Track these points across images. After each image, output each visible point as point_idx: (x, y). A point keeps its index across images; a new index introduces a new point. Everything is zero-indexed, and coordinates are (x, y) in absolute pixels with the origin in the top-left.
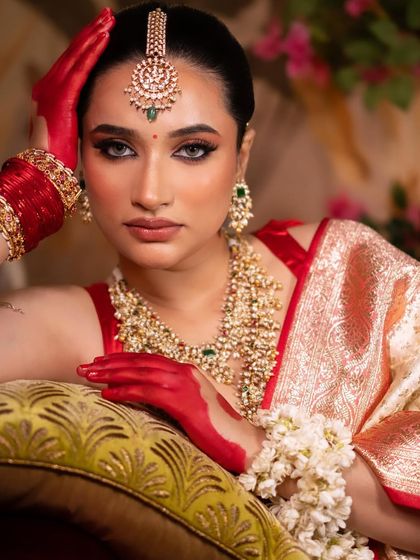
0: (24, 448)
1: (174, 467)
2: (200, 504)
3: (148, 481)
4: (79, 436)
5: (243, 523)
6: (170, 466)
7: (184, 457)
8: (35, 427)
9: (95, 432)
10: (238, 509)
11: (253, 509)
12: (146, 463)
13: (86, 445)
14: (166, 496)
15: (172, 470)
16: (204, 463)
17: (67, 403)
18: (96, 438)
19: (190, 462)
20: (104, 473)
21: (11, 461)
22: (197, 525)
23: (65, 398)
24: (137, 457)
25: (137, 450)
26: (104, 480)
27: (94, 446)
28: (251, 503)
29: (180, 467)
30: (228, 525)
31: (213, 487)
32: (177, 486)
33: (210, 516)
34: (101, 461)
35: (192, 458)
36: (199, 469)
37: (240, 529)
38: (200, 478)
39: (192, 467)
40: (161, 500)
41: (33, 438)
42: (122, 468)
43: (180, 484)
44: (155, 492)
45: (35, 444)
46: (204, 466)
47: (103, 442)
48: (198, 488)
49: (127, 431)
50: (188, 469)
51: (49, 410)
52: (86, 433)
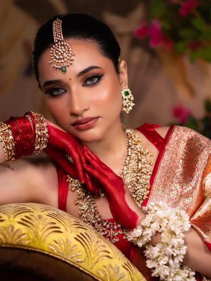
0: (10, 239)
1: (86, 247)
2: (99, 266)
3: (72, 254)
4: (37, 232)
5: (121, 274)
6: (84, 246)
7: (91, 241)
8: (16, 228)
9: (46, 230)
10: (118, 267)
11: (126, 267)
12: (72, 245)
13: (42, 237)
14: (82, 262)
15: (85, 248)
16: (101, 244)
17: (32, 216)
18: (46, 233)
19: (94, 243)
20: (50, 251)
21: (4, 246)
22: (98, 276)
23: (31, 213)
24: (67, 242)
25: (67, 239)
26: (50, 254)
27: (45, 237)
28: (125, 264)
29: (89, 247)
30: (113, 276)
31: (106, 256)
32: (88, 257)
33: (104, 271)
34: (49, 244)
35: (95, 242)
36: (99, 247)
37: (119, 277)
38: (99, 252)
39: (95, 246)
40: (79, 264)
41: (15, 234)
42: (59, 248)
43: (89, 255)
44: (76, 260)
45: (16, 237)
46: (102, 246)
47: (50, 235)
48: (98, 257)
49: (62, 229)
50: (93, 248)
51: (23, 220)
52: (41, 231)
